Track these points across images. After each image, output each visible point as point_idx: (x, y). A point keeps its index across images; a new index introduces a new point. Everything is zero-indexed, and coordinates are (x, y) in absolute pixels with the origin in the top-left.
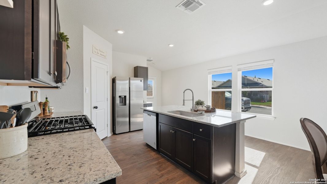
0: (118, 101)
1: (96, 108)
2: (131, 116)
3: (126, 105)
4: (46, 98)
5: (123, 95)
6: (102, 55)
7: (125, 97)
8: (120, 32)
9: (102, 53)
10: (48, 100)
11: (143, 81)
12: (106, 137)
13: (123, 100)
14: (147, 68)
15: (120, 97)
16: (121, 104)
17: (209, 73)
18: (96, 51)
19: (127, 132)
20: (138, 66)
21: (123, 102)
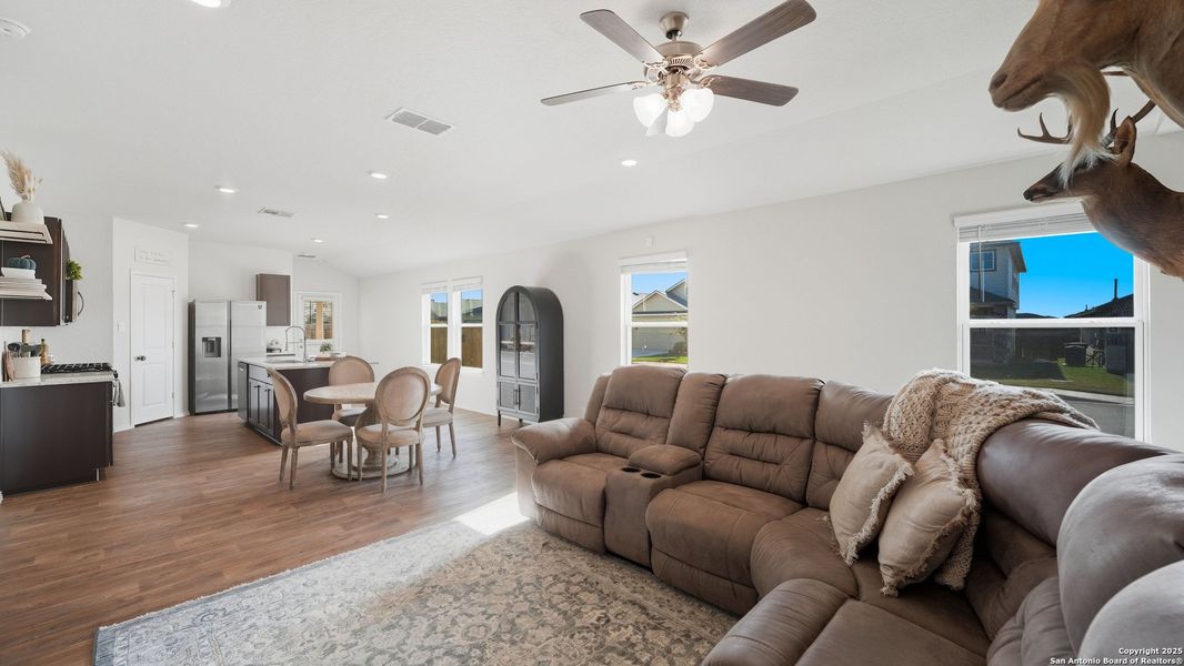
0: (200, 346)
1: (142, 358)
3: (219, 356)
5: (212, 335)
6: (157, 260)
7: (219, 339)
9: (158, 258)
11: (264, 310)
12: (170, 418)
13: (214, 346)
14: (287, 278)
15: (205, 339)
16: (209, 353)
17: (424, 291)
18: (143, 255)
19: (223, 412)
20: (261, 275)
21: (212, 351)
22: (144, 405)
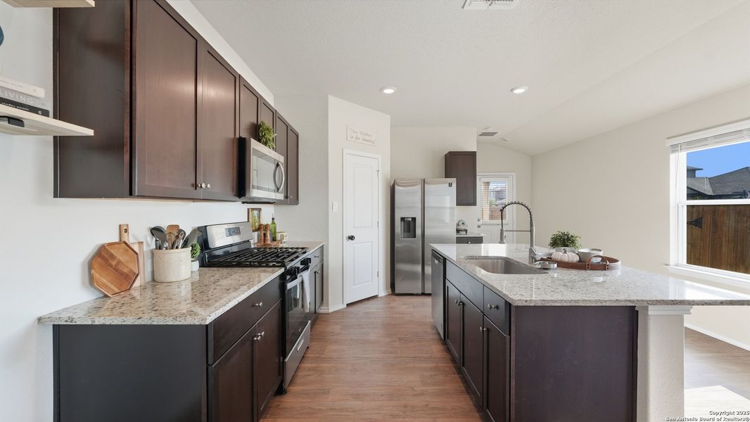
0: (399, 227)
1: (351, 238)
2: (425, 263)
3: (415, 237)
4: (273, 219)
5: (408, 214)
6: (366, 140)
7: (414, 219)
8: (389, 91)
9: (366, 138)
10: (275, 221)
11: (454, 185)
12: (375, 297)
13: (410, 225)
14: (473, 155)
15: (403, 219)
16: (406, 234)
18: (354, 135)
19: (417, 295)
20: (450, 153)
21: (409, 231)
22: (354, 284)
